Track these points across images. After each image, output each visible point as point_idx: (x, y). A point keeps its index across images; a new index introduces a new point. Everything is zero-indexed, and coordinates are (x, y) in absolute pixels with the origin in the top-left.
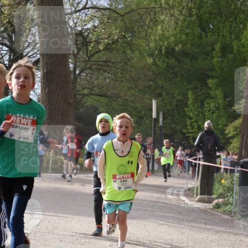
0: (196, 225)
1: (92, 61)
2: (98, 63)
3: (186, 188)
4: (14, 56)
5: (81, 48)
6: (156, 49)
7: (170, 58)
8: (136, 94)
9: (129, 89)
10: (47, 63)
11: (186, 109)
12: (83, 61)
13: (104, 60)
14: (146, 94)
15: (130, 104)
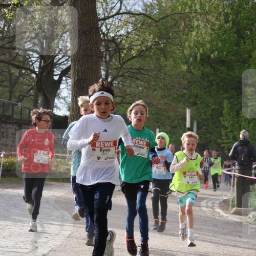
0: (232, 238)
1: (125, 69)
2: (131, 70)
3: (222, 200)
5: (113, 55)
6: (191, 56)
7: (206, 66)
8: (170, 102)
9: (162, 97)
10: (78, 71)
11: (221, 119)
12: (115, 69)
13: (137, 67)
14: (179, 102)
15: (163, 113)
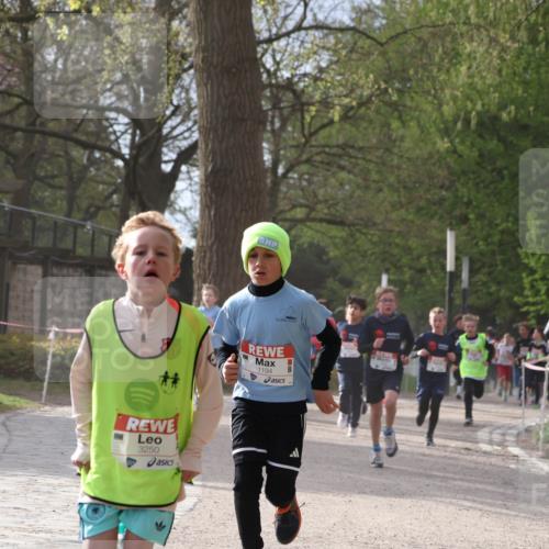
1: (314, 146)
2: (327, 150)
3: (521, 428)
4: (142, 135)
5: (288, 118)
6: (458, 118)
7: (487, 137)
8: (411, 217)
9: (395, 206)
10: (213, 152)
11: (521, 251)
12: (294, 146)
13: (340, 142)
14: (432, 217)
15: (397, 241)
